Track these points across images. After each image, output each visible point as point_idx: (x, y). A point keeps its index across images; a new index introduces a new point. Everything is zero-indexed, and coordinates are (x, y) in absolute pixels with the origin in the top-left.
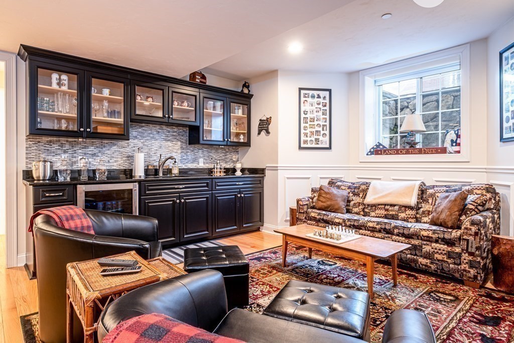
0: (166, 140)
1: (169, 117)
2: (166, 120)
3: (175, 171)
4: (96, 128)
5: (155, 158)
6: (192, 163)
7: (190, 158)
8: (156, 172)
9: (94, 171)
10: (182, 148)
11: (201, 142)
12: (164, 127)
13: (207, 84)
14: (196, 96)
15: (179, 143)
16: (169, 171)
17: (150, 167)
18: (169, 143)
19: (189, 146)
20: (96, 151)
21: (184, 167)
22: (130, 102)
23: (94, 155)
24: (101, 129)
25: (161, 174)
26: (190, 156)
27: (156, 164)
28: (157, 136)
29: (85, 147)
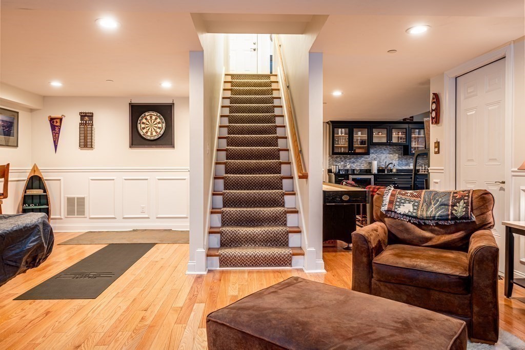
0: (389, 154)
1: (390, 142)
2: (388, 144)
3: (394, 171)
4: (355, 150)
5: (383, 163)
6: (406, 166)
7: (404, 163)
8: (383, 171)
9: (354, 170)
10: (399, 158)
11: (410, 154)
12: (388, 147)
13: (414, 121)
14: (406, 129)
15: (397, 155)
16: (391, 170)
17: (380, 168)
18: (391, 155)
19: (403, 157)
20: (354, 161)
21: (400, 168)
22: (370, 136)
23: (354, 162)
24: (358, 151)
25: (386, 172)
26: (404, 162)
27: (384, 167)
28: (384, 152)
29: (350, 159)
